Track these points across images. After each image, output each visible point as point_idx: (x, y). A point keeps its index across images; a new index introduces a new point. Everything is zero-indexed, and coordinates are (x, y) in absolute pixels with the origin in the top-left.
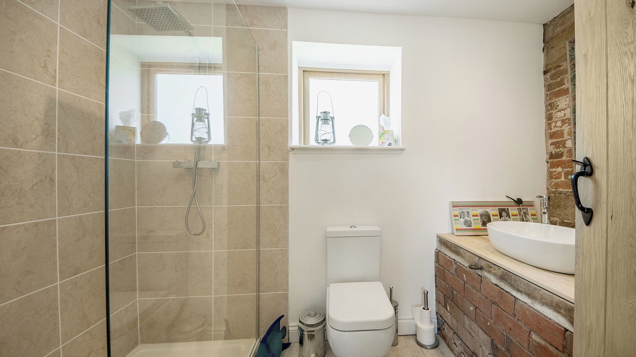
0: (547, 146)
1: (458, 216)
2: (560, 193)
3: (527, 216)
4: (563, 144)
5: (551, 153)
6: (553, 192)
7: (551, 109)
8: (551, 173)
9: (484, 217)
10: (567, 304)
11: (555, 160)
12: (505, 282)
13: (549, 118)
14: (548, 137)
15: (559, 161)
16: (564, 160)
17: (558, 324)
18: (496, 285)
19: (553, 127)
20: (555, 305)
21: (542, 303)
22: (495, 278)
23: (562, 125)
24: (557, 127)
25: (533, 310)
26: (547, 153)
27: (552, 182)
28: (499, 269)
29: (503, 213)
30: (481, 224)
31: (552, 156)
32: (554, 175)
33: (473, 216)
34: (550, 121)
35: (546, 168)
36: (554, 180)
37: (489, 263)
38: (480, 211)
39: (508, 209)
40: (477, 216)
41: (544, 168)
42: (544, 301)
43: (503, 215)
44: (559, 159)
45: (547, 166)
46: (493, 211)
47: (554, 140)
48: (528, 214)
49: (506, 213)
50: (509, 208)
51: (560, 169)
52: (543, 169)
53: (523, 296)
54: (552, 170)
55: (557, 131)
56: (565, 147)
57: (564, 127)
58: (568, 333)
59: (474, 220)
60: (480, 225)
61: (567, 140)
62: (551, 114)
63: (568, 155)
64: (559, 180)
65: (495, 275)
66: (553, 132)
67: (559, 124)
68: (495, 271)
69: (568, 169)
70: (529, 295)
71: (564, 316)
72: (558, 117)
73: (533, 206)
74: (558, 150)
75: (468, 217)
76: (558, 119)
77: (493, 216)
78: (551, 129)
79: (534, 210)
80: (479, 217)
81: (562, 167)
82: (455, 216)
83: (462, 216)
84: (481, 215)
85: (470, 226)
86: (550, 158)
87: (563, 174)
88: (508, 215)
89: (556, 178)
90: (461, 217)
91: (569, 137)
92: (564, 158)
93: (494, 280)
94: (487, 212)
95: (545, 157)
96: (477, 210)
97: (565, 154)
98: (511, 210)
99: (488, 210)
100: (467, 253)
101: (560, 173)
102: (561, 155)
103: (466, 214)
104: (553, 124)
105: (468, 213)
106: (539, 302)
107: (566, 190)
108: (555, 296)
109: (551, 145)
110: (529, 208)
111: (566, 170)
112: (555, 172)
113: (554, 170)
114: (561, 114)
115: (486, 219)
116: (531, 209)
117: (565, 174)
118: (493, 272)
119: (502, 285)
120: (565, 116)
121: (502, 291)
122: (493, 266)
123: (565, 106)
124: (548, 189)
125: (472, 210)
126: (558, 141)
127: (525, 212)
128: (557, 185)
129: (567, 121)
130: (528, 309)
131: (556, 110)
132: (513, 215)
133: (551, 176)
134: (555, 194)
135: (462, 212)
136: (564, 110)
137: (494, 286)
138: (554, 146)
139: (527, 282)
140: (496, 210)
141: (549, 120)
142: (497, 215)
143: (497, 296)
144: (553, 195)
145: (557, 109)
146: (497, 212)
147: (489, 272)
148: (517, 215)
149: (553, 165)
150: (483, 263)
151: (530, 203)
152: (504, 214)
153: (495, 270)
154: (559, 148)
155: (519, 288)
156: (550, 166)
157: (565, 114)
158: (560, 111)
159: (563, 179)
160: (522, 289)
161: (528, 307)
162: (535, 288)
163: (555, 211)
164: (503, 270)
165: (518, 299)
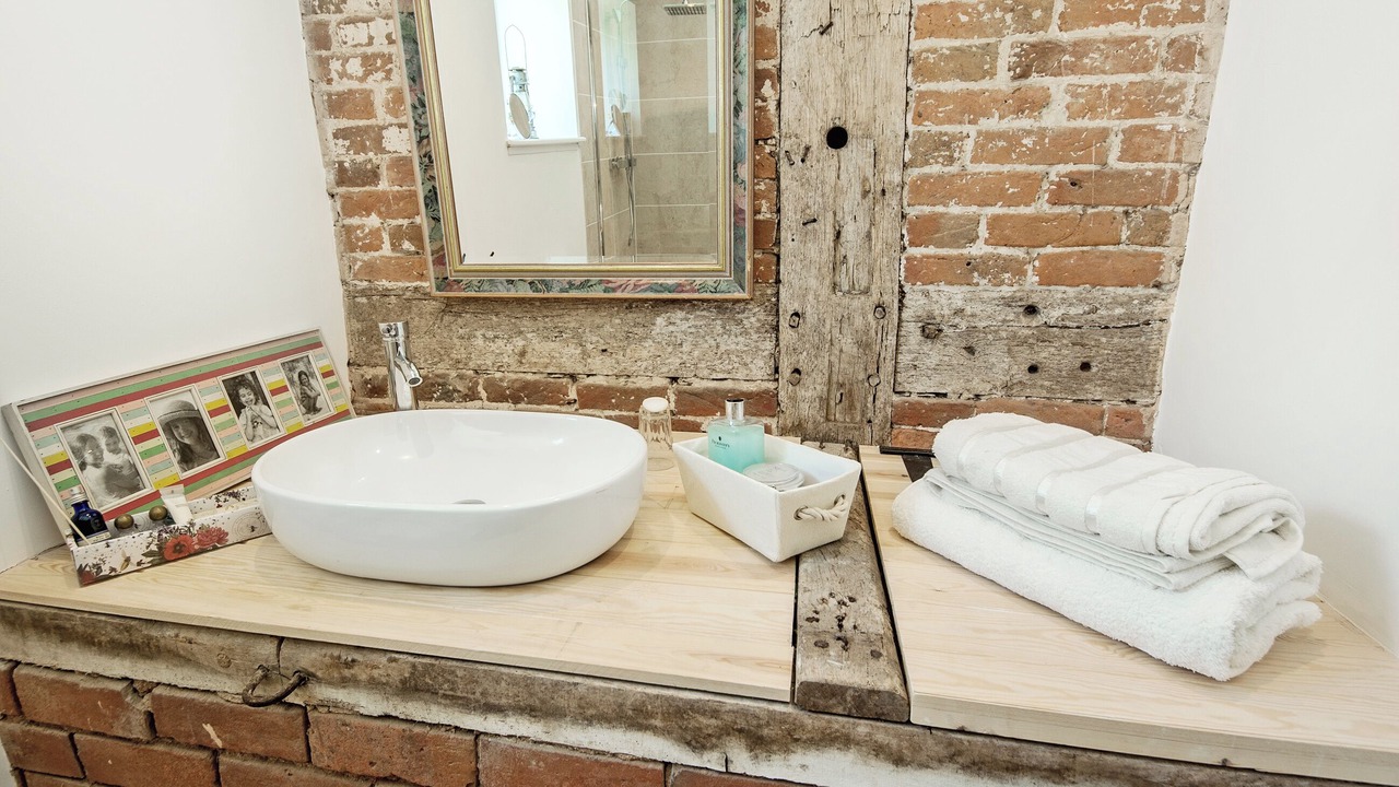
0: (324, 141)
1: (67, 464)
2: (385, 294)
3: (312, 381)
4: (376, 138)
5: (341, 164)
6: (363, 293)
7: (320, 7)
8: (348, 230)
9: (179, 432)
10: (674, 699)
11: (357, 189)
12: (427, 696)
13: (320, 39)
14: (323, 108)
15: (370, 195)
16: (384, 192)
17: (644, 760)
18: (387, 717)
19: (334, 75)
20: (630, 712)
21: (585, 719)
22: (378, 697)
23: (367, 74)
24: (350, 77)
25: (550, 749)
26: (326, 165)
27: (355, 260)
28: (395, 660)
29: (242, 391)
30: (175, 459)
31: (343, 176)
32: (358, 239)
33: (138, 439)
34: (324, 53)
35: (331, 217)
36: (359, 255)
37: (336, 652)
38: (158, 410)
39: (253, 373)
40: (154, 434)
41: (323, 216)
42: (591, 711)
43: (243, 400)
44: (367, 188)
45: (334, 209)
46: (207, 397)
47: (344, 123)
48: (313, 375)
49: (252, 388)
50: (258, 369)
51: (373, 221)
52: (320, 218)
53: (511, 720)
54: (348, 221)
55: (351, 92)
56: (383, 151)
57: (370, 84)
58: (674, 772)
59: (146, 454)
60: (177, 468)
61: (386, 128)
62: (324, 25)
63: (394, 175)
64: (376, 254)
65: (374, 685)
66: (339, 94)
67: (355, 67)
68: (376, 673)
69: (400, 221)
70: (531, 711)
71: (664, 732)
72: (350, 43)
73: (318, 345)
74: (361, 158)
75: (116, 451)
76: (351, 51)
77: (213, 413)
78: (329, 81)
79: (324, 356)
80: (162, 439)
81: (380, 214)
82: (53, 470)
83: (89, 458)
84: (169, 427)
85: (136, 488)
86: (341, 182)
87: (386, 237)
88: (259, 395)
89: (366, 248)
90: (83, 466)
91: (390, 119)
92: (383, 185)
93: (370, 703)
94: (188, 407)
95: (324, 177)
96: (146, 410)
97: (383, 171)
98: (265, 373)
99: (187, 398)
100: (204, 638)
101: (376, 233)
102: (373, 176)
103: (103, 441)
104: (335, 65)
105: (110, 432)
106: (575, 721)
107: (400, 284)
108: (628, 687)
109: (336, 136)
110: (311, 353)
111: (395, 223)
112: (361, 227)
113: (355, 221)
114: (357, 34)
115: (190, 435)
116: (318, 358)
117: (392, 236)
118: (363, 677)
119: (416, 710)
120: (370, 43)
121: (417, 730)
122: (358, 656)
123: (368, 8)
124: (344, 282)
125: (127, 415)
126: (358, 127)
127: (304, 369)
128: (371, 270)
129: (379, 62)
130: (535, 754)
131: (339, 17)
132: (274, 392)
133: (349, 241)
134: (369, 297)
135: (84, 439)
136: (366, 20)
137: (379, 723)
138: (347, 143)
139: (520, 672)
140: (217, 388)
141: (319, 47)
142: (225, 409)
143: (396, 754)
144: (364, 300)
145: (341, 12)
146: (221, 396)
147: (344, 682)
148: (284, 389)
149: (351, 207)
150: (307, 659)
151: (310, 339)
152: (246, 395)
153: (377, 667)
154: (364, 149)
155: (492, 700)
156: (343, 208)
157: (371, 38)
158: (351, 21)
159: (386, 250)
160: (504, 701)
161: (535, 747)
162: (557, 684)
163: (375, 347)
164: (411, 659)
165: (486, 734)
